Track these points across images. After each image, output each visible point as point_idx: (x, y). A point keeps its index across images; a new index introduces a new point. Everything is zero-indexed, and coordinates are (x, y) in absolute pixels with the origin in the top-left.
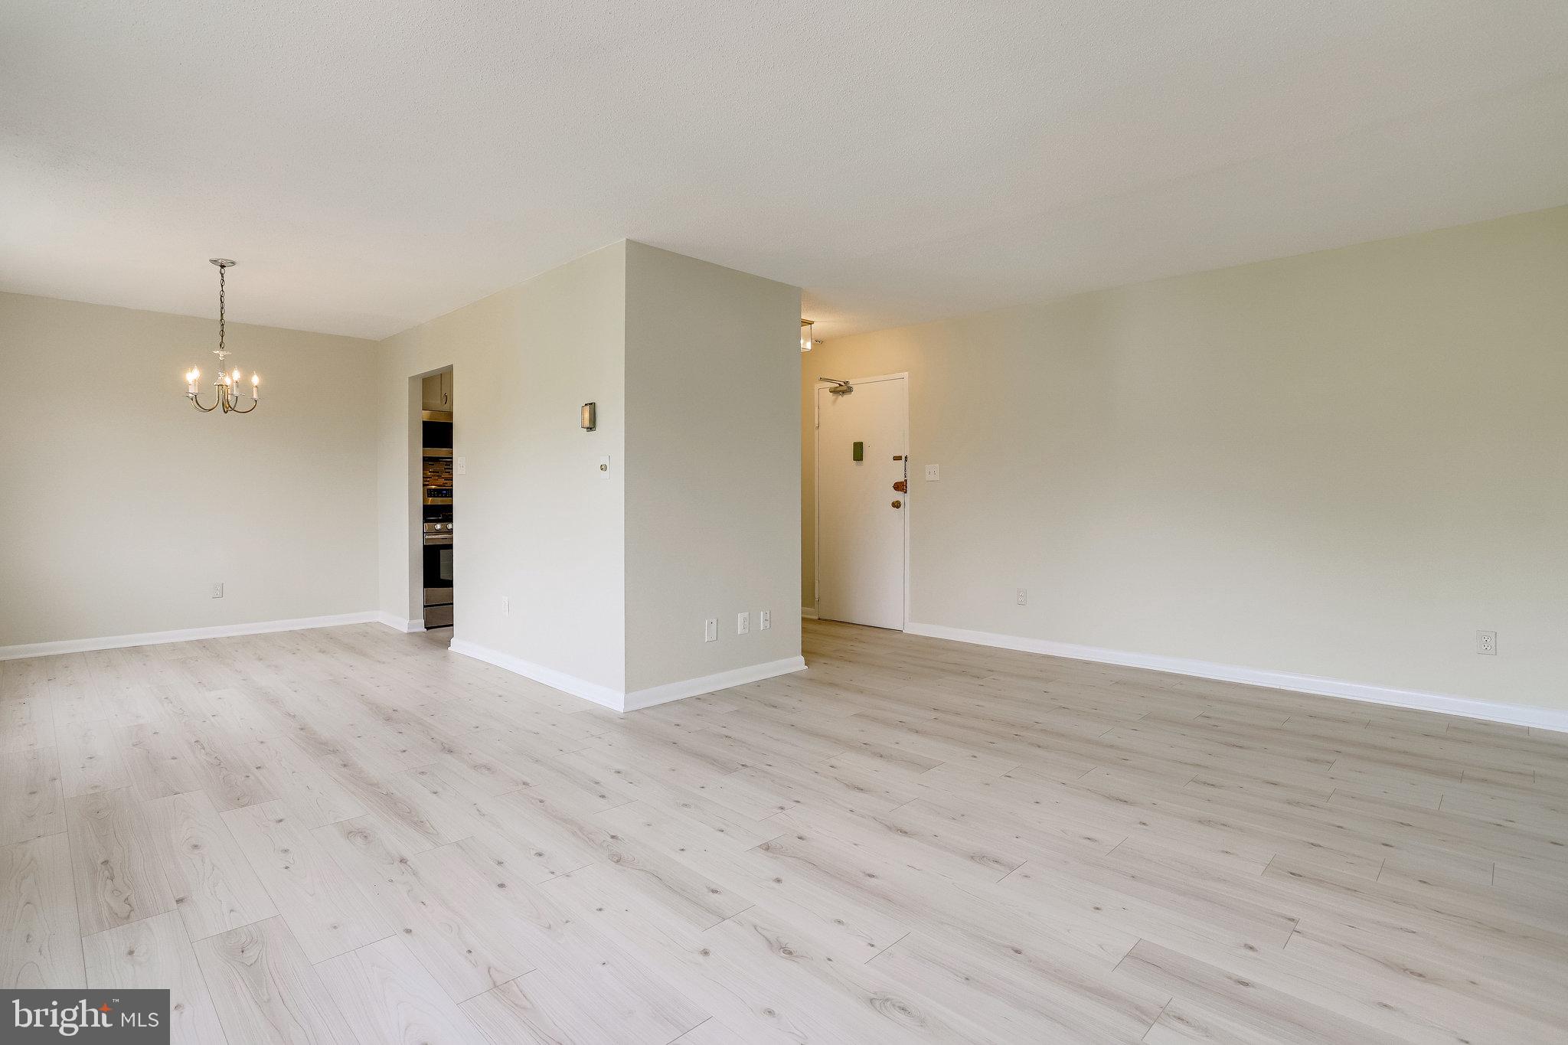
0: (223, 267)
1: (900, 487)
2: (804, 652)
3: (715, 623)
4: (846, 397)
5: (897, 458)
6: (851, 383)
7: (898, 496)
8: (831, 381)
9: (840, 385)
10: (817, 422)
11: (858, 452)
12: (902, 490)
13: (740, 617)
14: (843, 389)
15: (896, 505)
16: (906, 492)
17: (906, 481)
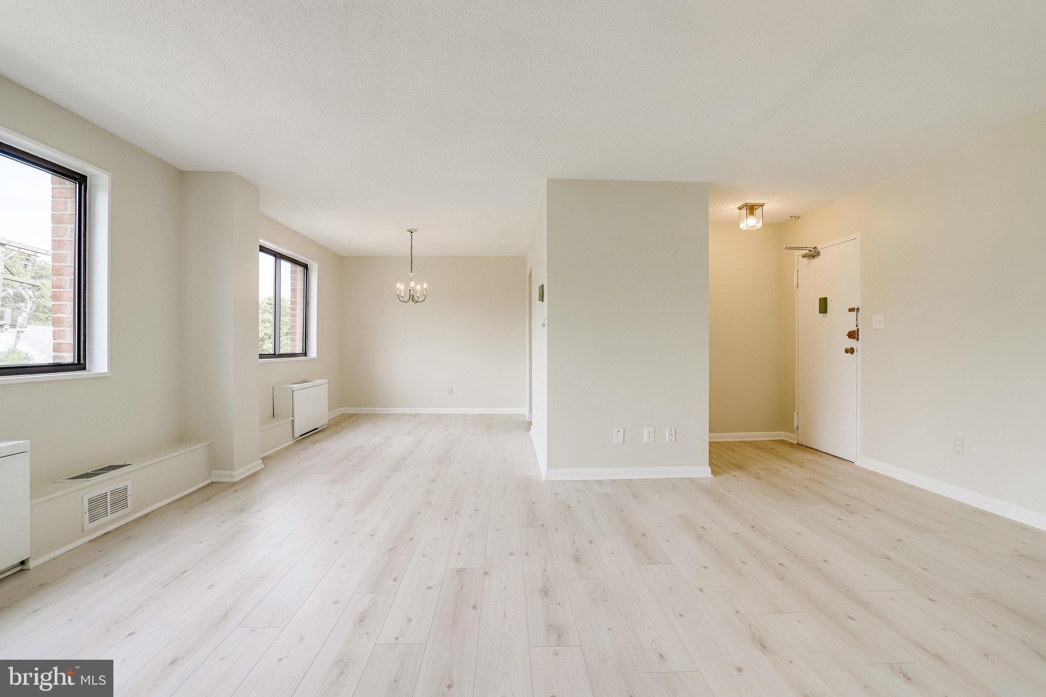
0: (412, 232)
1: (853, 335)
2: (711, 464)
3: (622, 431)
4: (816, 260)
5: (851, 310)
6: (819, 247)
7: (852, 343)
8: (803, 248)
9: (810, 251)
10: (795, 284)
11: (823, 306)
12: (854, 338)
13: (645, 430)
14: (813, 254)
15: (851, 351)
16: (858, 340)
17: (858, 329)
